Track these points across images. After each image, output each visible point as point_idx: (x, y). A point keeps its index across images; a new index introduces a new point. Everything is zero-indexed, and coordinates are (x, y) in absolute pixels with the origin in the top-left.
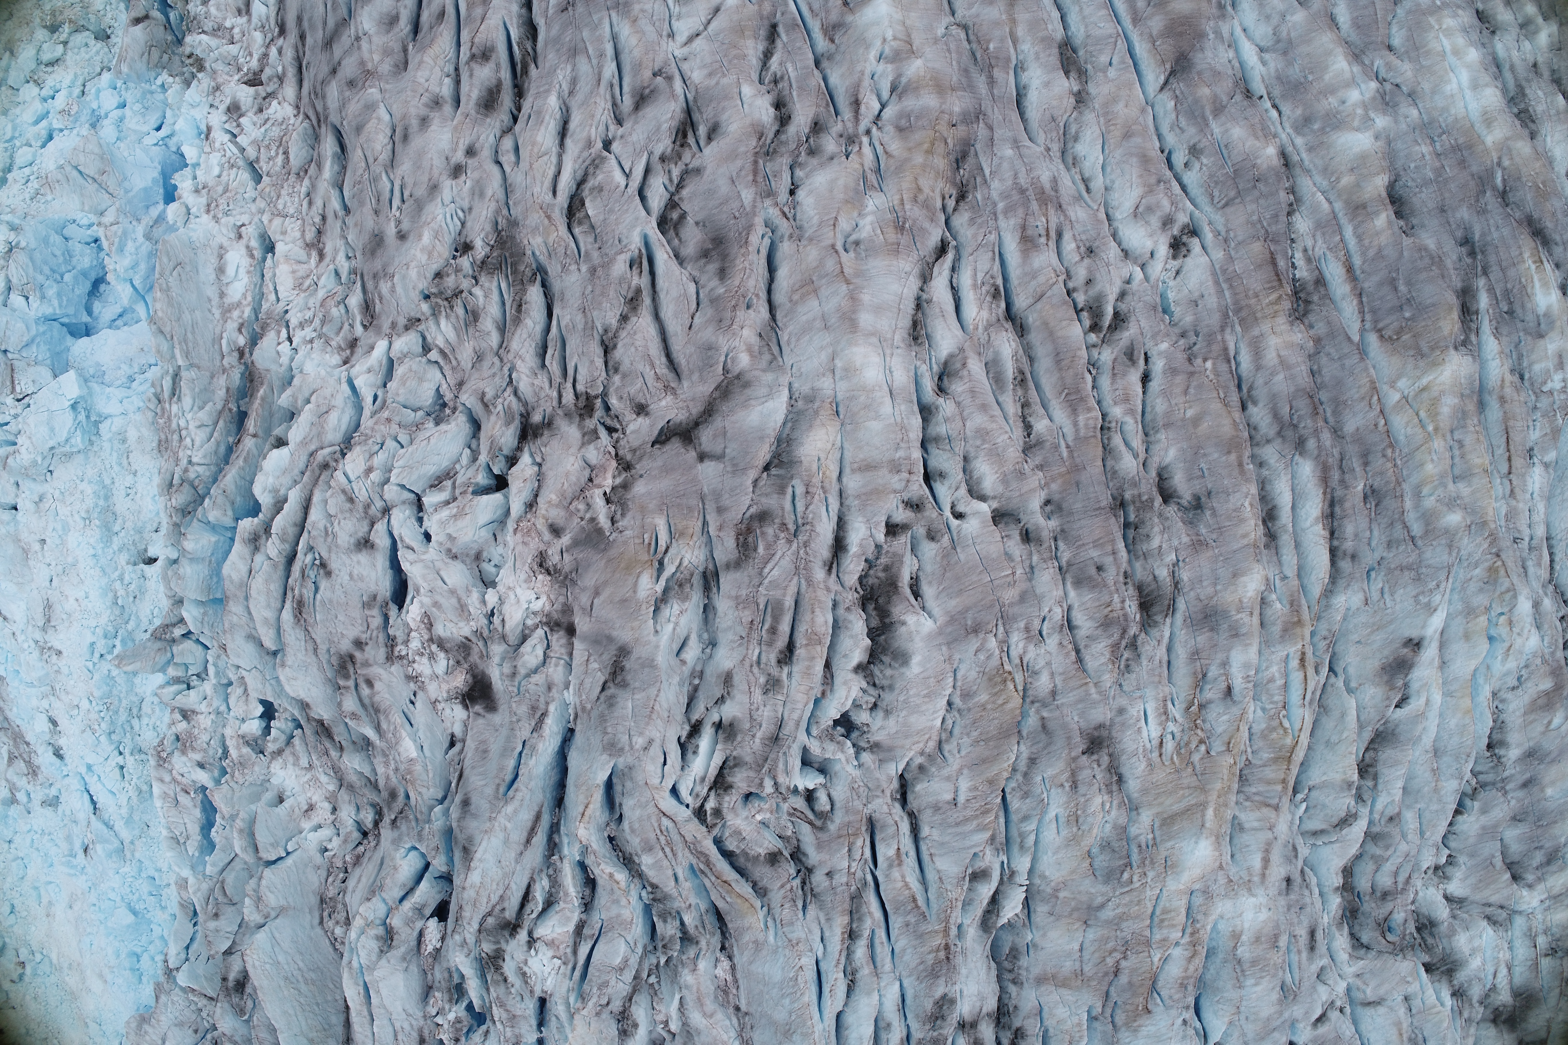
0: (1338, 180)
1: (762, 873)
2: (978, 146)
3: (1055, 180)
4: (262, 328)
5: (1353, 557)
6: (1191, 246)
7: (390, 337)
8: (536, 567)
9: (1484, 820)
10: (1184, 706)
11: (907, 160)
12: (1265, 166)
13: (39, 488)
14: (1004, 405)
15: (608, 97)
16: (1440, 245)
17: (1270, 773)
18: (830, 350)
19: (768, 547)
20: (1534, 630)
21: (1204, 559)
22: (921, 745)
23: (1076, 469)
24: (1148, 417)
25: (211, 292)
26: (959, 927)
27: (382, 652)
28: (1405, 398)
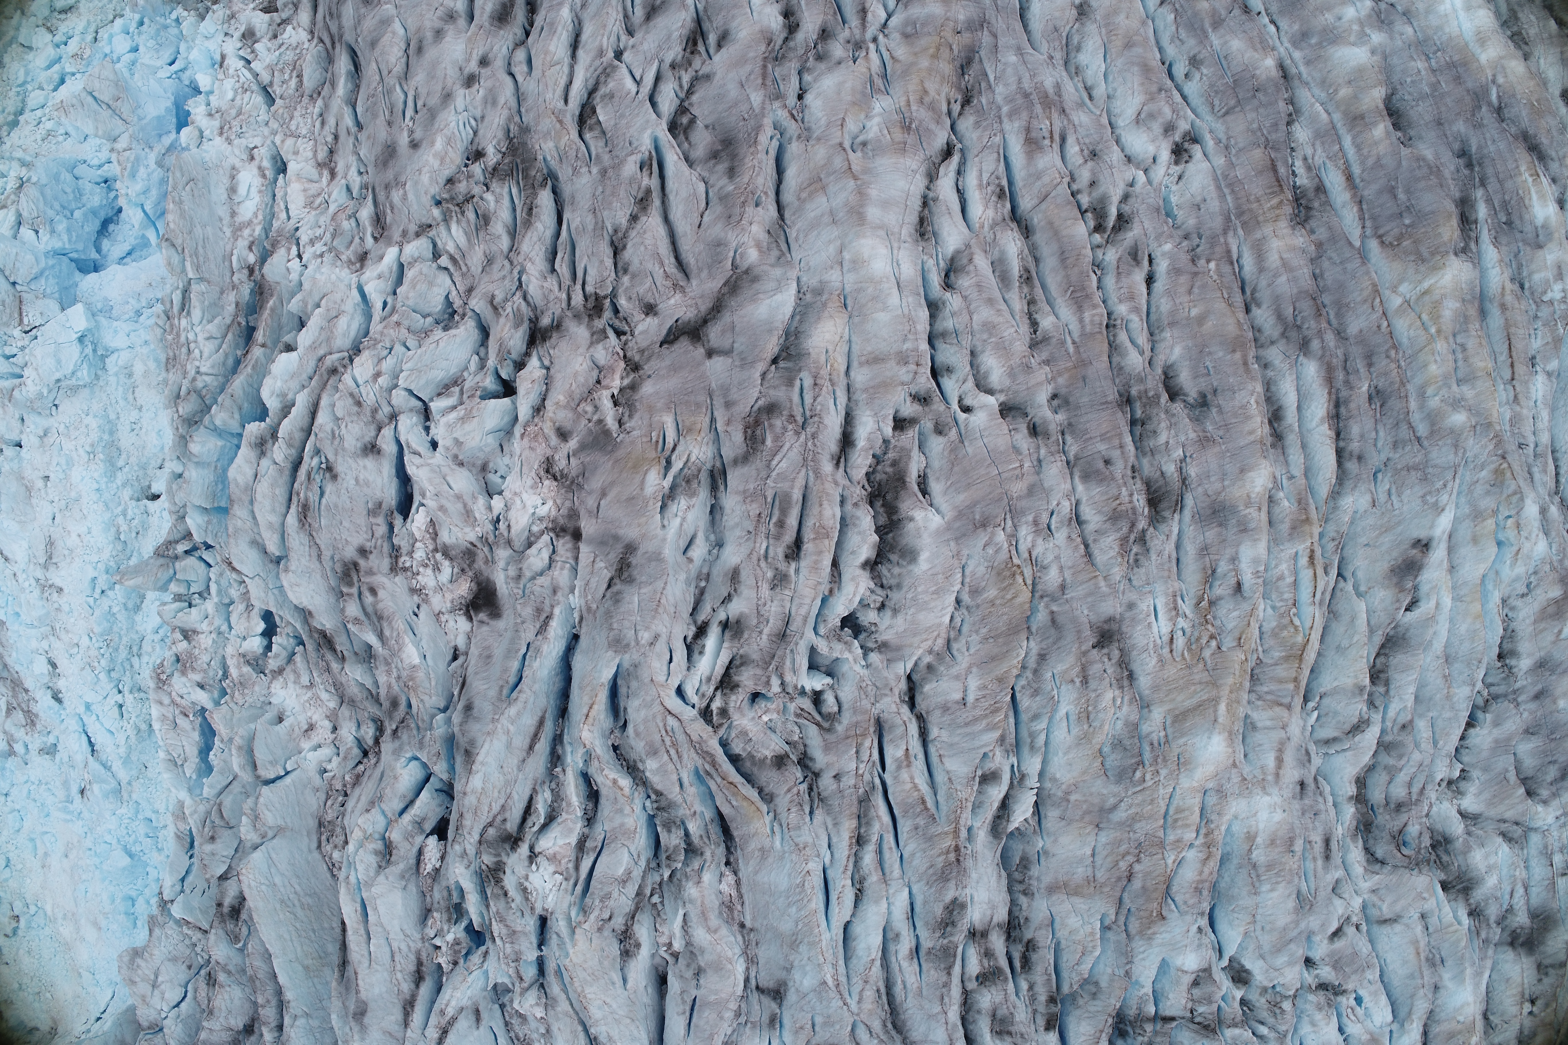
0: (1336, 91)
1: (769, 777)
2: (983, 53)
3: (1058, 86)
4: (273, 245)
5: (1360, 458)
6: (1193, 152)
7: (401, 245)
8: (542, 473)
9: (1497, 733)
10: (1194, 601)
11: (913, 64)
12: (1264, 77)
13: (44, 422)
14: (1010, 302)
15: (620, 9)
16: (1437, 156)
17: (1281, 671)
18: (838, 243)
19: (776, 439)
20: (1541, 535)
21: (1211, 456)
22: (930, 643)
23: (1083, 363)
24: (1153, 317)
25: (223, 212)
26: (969, 830)
27: (386, 563)
28: (1407, 302)
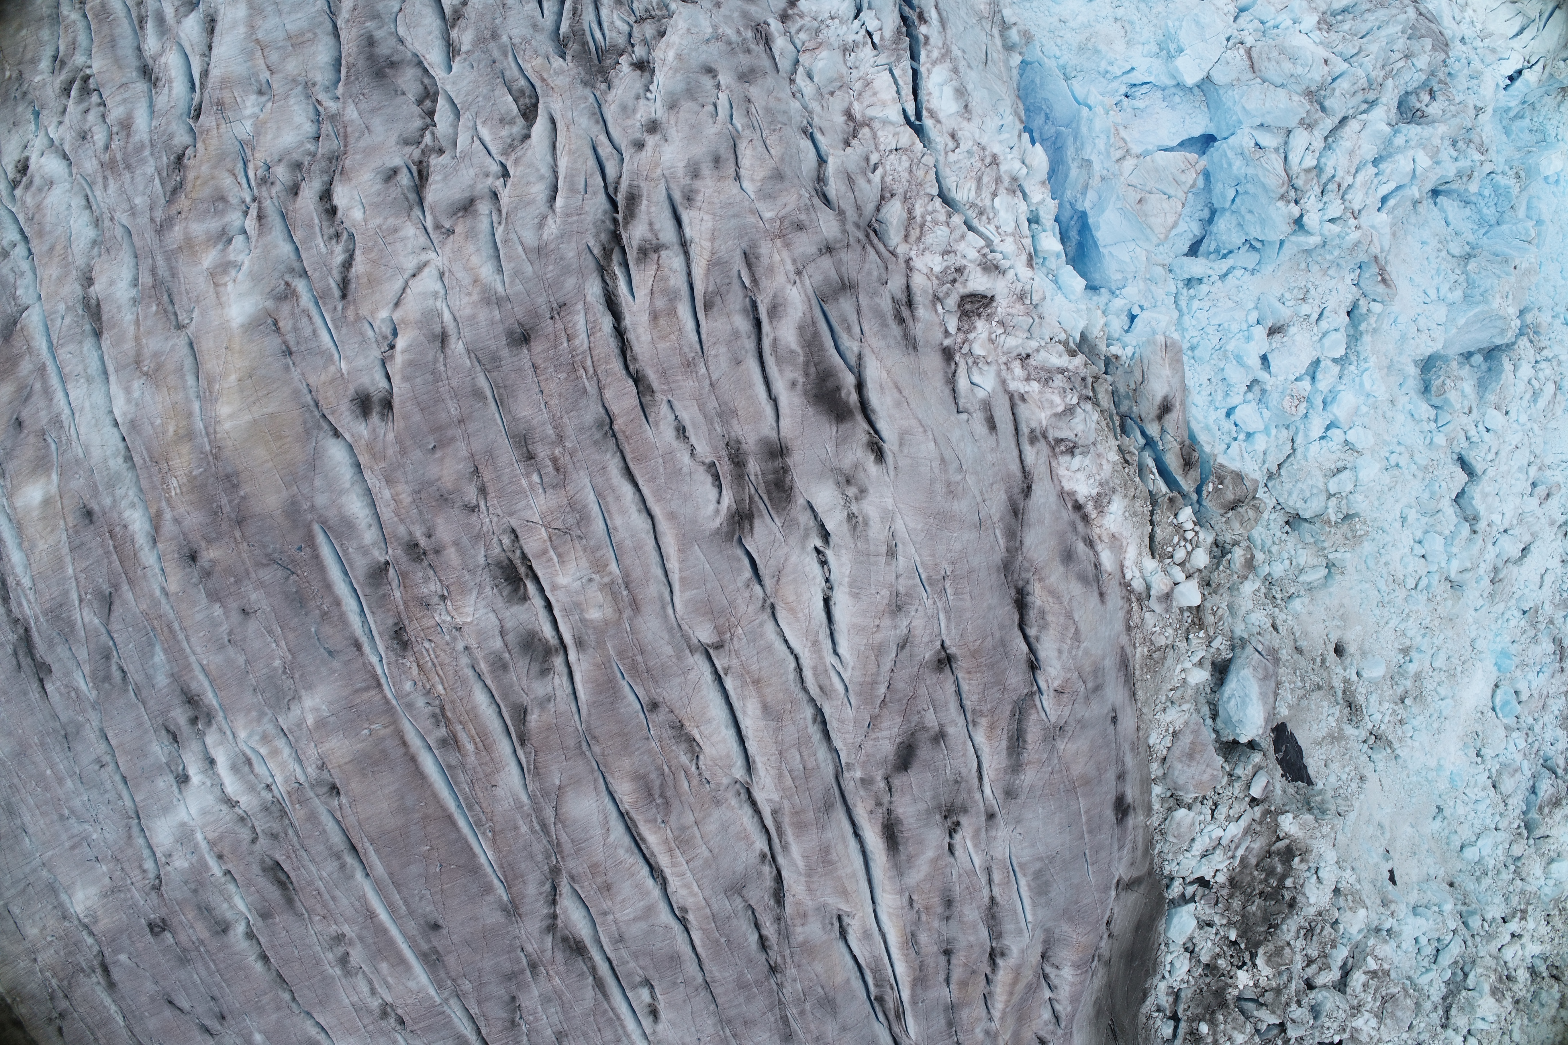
6: (14, 172)
25: (969, 73)
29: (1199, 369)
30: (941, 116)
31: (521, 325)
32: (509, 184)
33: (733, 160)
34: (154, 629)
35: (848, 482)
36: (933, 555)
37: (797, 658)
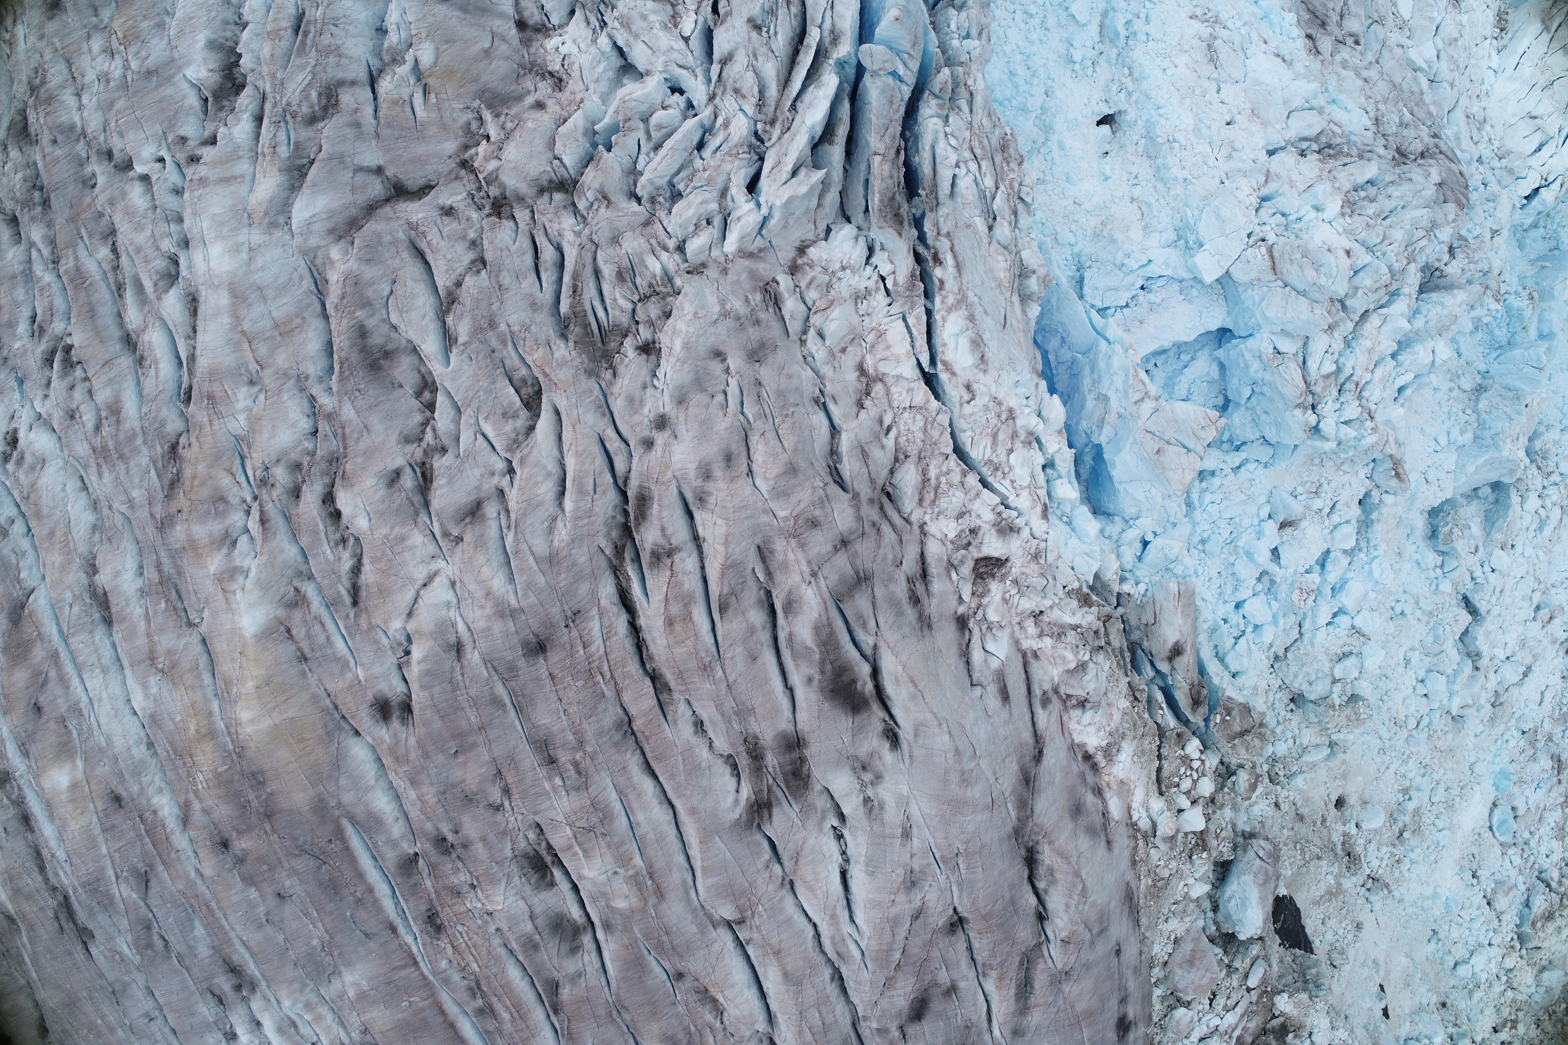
2: (161, 496)
8: (564, 77)
11: (212, 467)
14: (129, 261)
18: (254, 268)
19: (307, 97)
23: (73, 219)
29: (1209, 562)
30: (957, 368)
31: (536, 635)
32: (516, 483)
33: (745, 453)
34: (191, 906)
35: (864, 768)
36: (946, 838)
37: (815, 925)
